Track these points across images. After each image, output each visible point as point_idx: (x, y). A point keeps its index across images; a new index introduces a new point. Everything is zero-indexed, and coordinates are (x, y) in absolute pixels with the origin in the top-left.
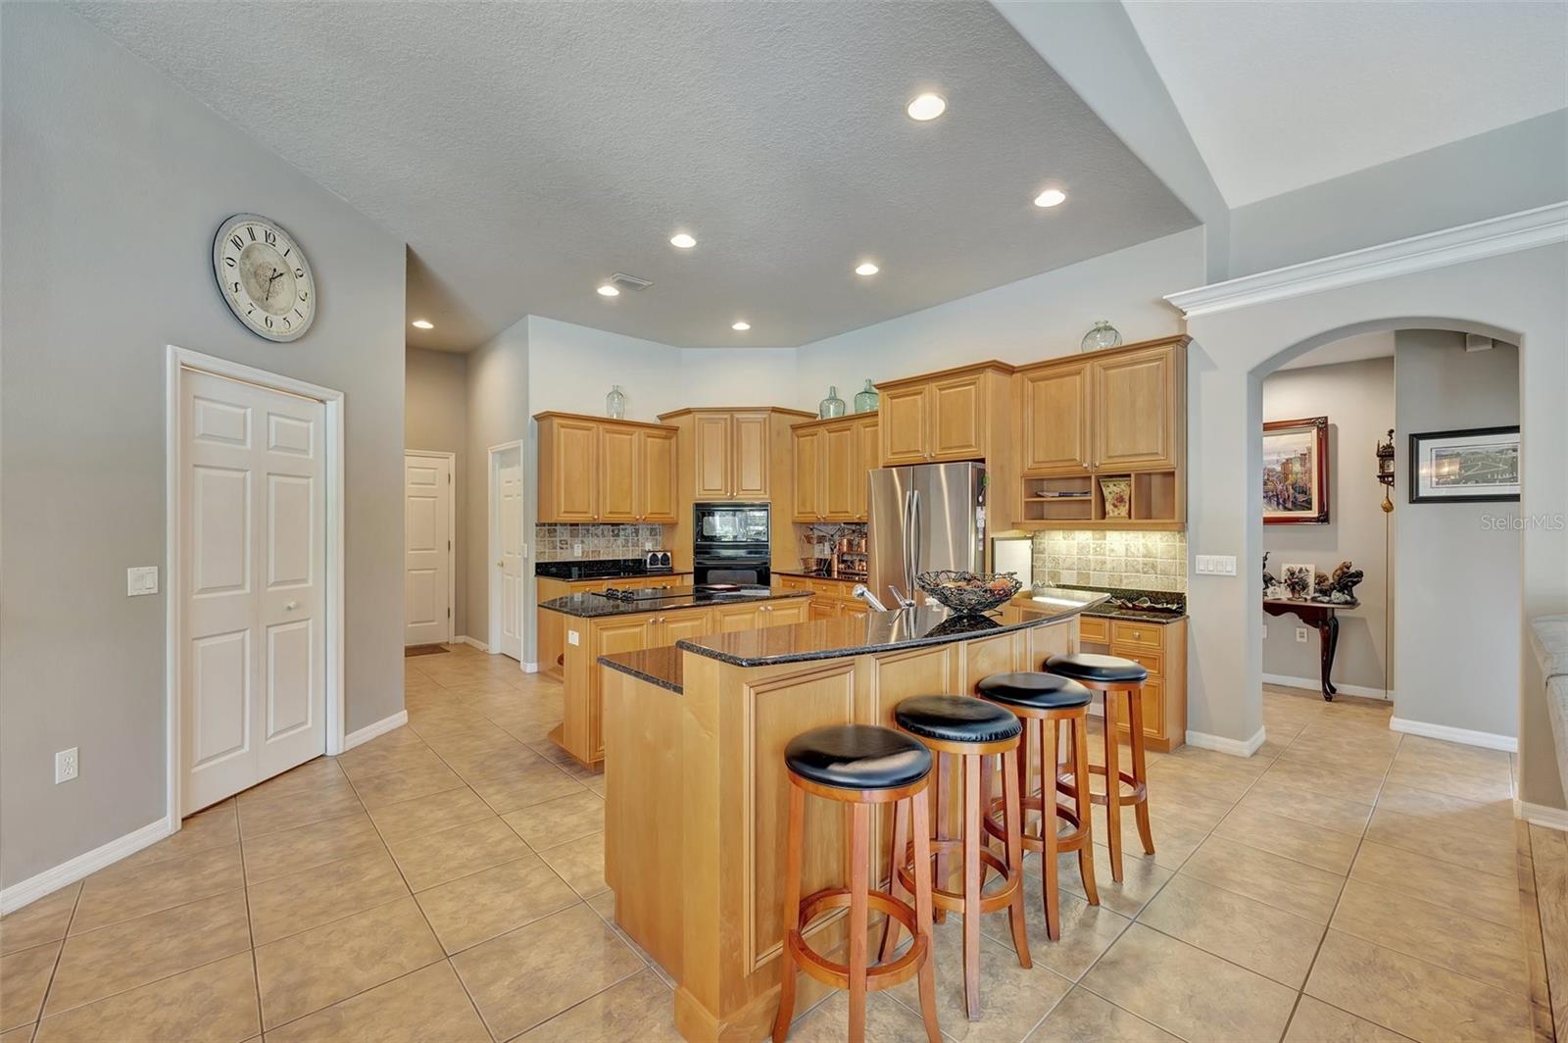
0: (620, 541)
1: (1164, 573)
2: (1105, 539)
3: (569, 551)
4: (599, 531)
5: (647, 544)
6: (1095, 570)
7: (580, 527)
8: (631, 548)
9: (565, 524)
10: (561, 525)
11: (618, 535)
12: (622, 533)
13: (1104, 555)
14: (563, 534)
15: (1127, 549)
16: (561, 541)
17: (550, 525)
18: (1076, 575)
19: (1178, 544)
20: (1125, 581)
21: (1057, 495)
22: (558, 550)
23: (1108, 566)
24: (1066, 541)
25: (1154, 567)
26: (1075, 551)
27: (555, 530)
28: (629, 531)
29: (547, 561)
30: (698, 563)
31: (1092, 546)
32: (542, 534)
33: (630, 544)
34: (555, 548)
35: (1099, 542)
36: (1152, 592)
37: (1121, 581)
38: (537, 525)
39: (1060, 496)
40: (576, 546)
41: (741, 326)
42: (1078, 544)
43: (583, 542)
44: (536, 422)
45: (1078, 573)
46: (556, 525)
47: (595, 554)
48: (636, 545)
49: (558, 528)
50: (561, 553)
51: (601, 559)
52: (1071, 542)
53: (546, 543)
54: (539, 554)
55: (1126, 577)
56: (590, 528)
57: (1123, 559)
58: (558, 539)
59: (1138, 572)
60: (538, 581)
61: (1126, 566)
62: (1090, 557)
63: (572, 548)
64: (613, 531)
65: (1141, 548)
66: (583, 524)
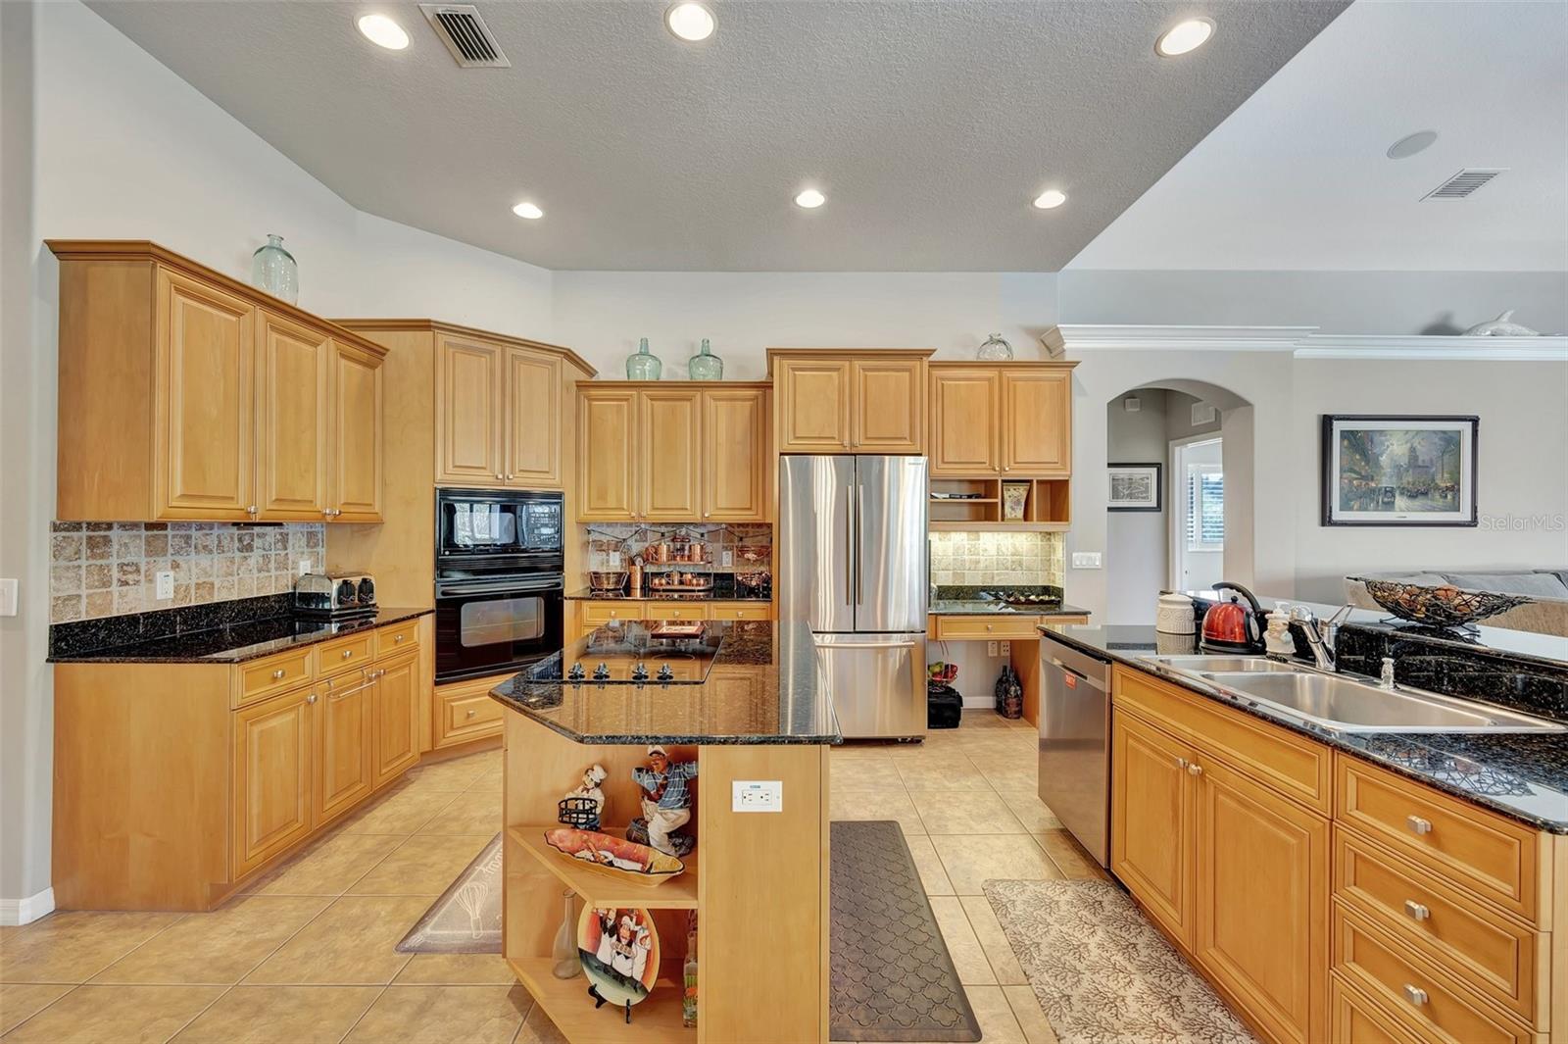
0: (254, 559)
1: (1029, 569)
2: (979, 540)
3: (143, 586)
4: (212, 542)
5: (302, 563)
6: (969, 569)
7: (169, 532)
8: (273, 573)
9: (134, 526)
10: (123, 526)
11: (249, 548)
12: (257, 543)
13: (978, 554)
14: (127, 547)
15: (998, 549)
16: (121, 566)
17: (94, 526)
18: (951, 576)
19: (1040, 543)
20: (996, 578)
21: (948, 496)
22: (115, 588)
23: (982, 565)
24: (943, 543)
25: (1020, 564)
26: (950, 552)
27: (107, 541)
28: (270, 539)
29: (84, 618)
30: (443, 593)
31: (967, 547)
32: (70, 551)
33: (272, 565)
34: (106, 584)
35: (973, 543)
36: (1020, 587)
37: (993, 578)
38: (56, 528)
39: (950, 498)
40: (159, 575)
41: (528, 210)
42: (954, 544)
43: (175, 566)
44: (54, 262)
45: (954, 573)
46: (110, 526)
47: (204, 592)
48: (283, 565)
49: (114, 534)
50: (121, 596)
51: (216, 600)
52: (948, 543)
53: (83, 572)
54: (60, 602)
55: (998, 574)
56: (193, 533)
57: (995, 558)
58: (114, 561)
59: (1007, 569)
60: (56, 673)
61: (998, 564)
62: (966, 557)
63: (150, 580)
64: (240, 540)
65: (1010, 547)
66: (178, 525)
